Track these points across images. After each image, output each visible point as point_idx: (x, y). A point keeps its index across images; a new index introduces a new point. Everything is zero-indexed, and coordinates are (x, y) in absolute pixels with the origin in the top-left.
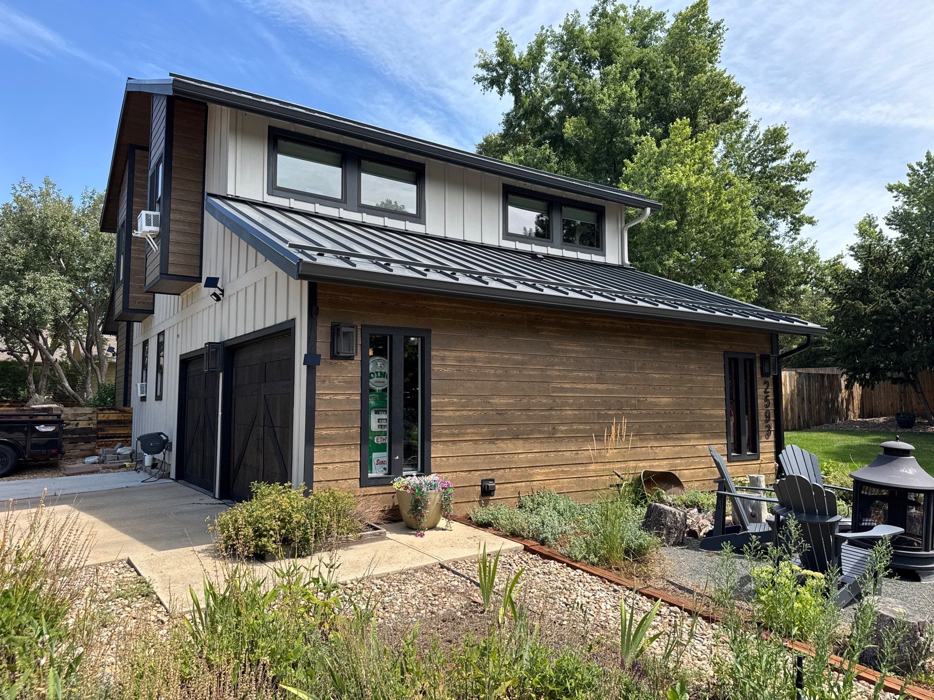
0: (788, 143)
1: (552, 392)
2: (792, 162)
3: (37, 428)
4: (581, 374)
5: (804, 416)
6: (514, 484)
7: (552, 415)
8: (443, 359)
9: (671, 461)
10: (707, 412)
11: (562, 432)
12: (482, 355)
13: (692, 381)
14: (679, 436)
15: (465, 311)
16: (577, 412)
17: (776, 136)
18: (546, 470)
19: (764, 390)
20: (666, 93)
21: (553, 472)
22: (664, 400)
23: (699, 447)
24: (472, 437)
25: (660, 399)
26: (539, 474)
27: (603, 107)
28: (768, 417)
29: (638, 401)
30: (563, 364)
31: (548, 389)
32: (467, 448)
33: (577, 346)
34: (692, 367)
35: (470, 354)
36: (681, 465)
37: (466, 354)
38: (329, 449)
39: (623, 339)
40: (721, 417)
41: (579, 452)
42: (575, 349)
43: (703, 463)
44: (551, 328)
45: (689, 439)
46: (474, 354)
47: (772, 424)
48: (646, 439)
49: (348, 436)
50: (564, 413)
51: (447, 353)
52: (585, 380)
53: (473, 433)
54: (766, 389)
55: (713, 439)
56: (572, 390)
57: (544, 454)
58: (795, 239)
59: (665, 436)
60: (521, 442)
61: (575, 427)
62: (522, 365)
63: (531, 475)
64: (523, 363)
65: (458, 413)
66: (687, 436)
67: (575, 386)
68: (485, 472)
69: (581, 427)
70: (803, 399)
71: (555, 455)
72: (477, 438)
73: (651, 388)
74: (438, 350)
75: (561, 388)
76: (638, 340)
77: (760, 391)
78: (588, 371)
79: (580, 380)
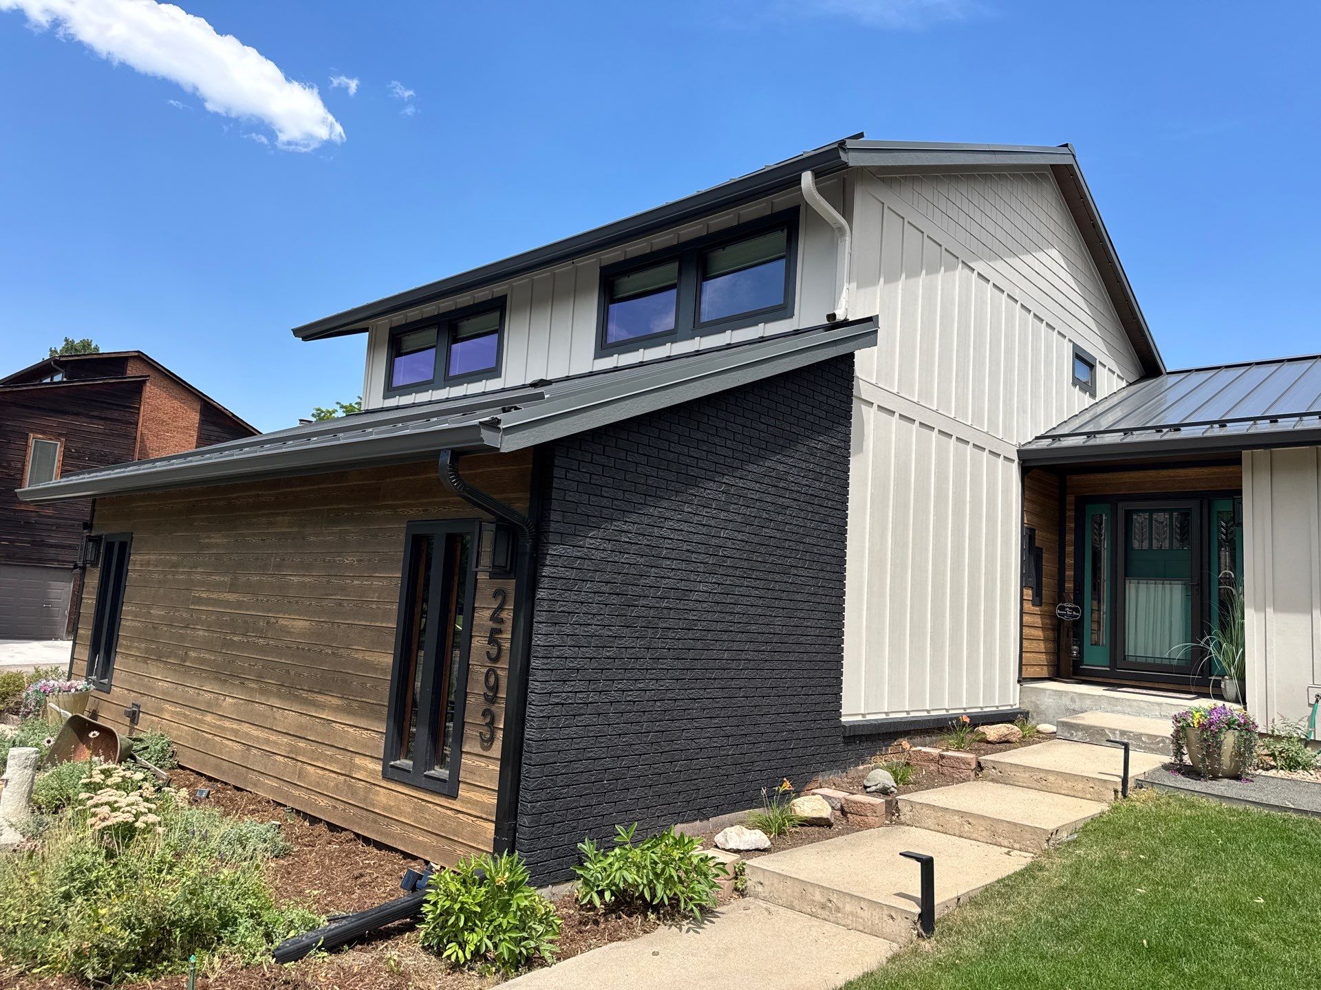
1: (192, 604)
4: (217, 578)
6: (152, 717)
7: (187, 635)
8: (135, 564)
9: (293, 741)
10: (359, 656)
11: (191, 660)
12: (154, 557)
13: (344, 589)
14: (311, 696)
16: (206, 634)
18: (174, 708)
19: (494, 614)
21: (179, 713)
22: (300, 624)
23: (337, 726)
25: (295, 623)
26: (167, 711)
29: (268, 623)
31: (189, 600)
32: (131, 664)
33: (220, 538)
34: (348, 560)
35: (149, 557)
37: (146, 558)
39: (264, 520)
40: (383, 671)
42: (218, 541)
43: (337, 761)
44: (202, 517)
45: (322, 707)
46: (151, 557)
47: (500, 709)
50: (196, 634)
52: (218, 586)
55: (362, 716)
56: (208, 602)
59: (291, 691)
60: (162, 666)
61: (202, 655)
62: (176, 568)
63: (162, 710)
65: (133, 624)
66: (320, 698)
67: (211, 595)
68: (137, 695)
69: (207, 656)
73: (286, 601)
74: (134, 554)
75: (199, 598)
76: (281, 518)
77: (483, 615)
78: (224, 574)
79: (215, 587)
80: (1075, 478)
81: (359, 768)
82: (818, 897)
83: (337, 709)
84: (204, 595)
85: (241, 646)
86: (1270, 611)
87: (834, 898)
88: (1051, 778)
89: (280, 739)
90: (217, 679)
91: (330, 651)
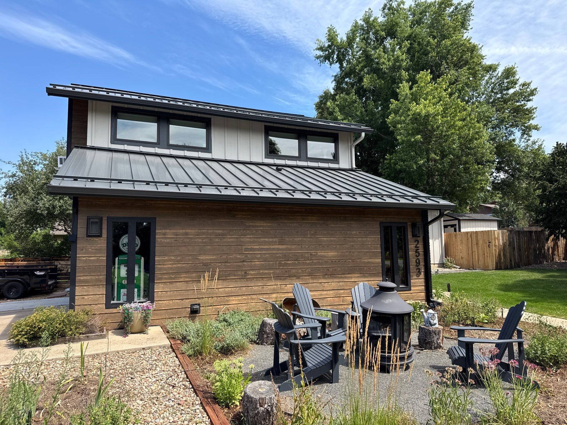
0: (517, 77)
1: (245, 251)
2: (520, 90)
3: (35, 273)
4: (266, 240)
5: (515, 259)
6: (215, 307)
7: (244, 265)
8: (164, 234)
9: (336, 291)
10: (366, 261)
11: (251, 275)
12: (193, 231)
13: (354, 241)
14: (343, 276)
15: (181, 206)
16: (263, 263)
17: (509, 73)
18: (240, 298)
19: (415, 246)
20: (426, 53)
21: (245, 299)
22: (331, 254)
24: (184, 279)
25: (328, 253)
26: (234, 300)
27: (384, 66)
28: (418, 263)
29: (310, 255)
30: (253, 234)
31: (242, 250)
32: (180, 286)
33: (263, 223)
34: (354, 232)
35: (184, 231)
37: (181, 231)
38: (85, 287)
39: (299, 217)
40: (378, 263)
41: (264, 287)
42: (263, 225)
44: (244, 213)
45: (351, 278)
46: (187, 231)
47: (422, 267)
48: (317, 278)
49: (97, 280)
50: (253, 263)
51: (168, 231)
52: (270, 243)
53: (185, 277)
54: (417, 245)
55: (370, 277)
56: (260, 249)
57: (238, 288)
58: (529, 140)
59: (332, 276)
61: (261, 272)
62: (222, 236)
63: (228, 301)
64: (223, 235)
65: (175, 266)
66: (350, 275)
67: (262, 247)
68: (194, 300)
69: (267, 272)
70: (514, 248)
71: (247, 289)
72: (188, 280)
73: (321, 246)
74: (161, 229)
75: (251, 248)
76: (311, 218)
77: (412, 246)
78: (272, 238)
79: (265, 243)
83: (358, 277)
84: (255, 247)
85: (293, 264)
89: (329, 292)
90: (278, 279)
91: (350, 261)
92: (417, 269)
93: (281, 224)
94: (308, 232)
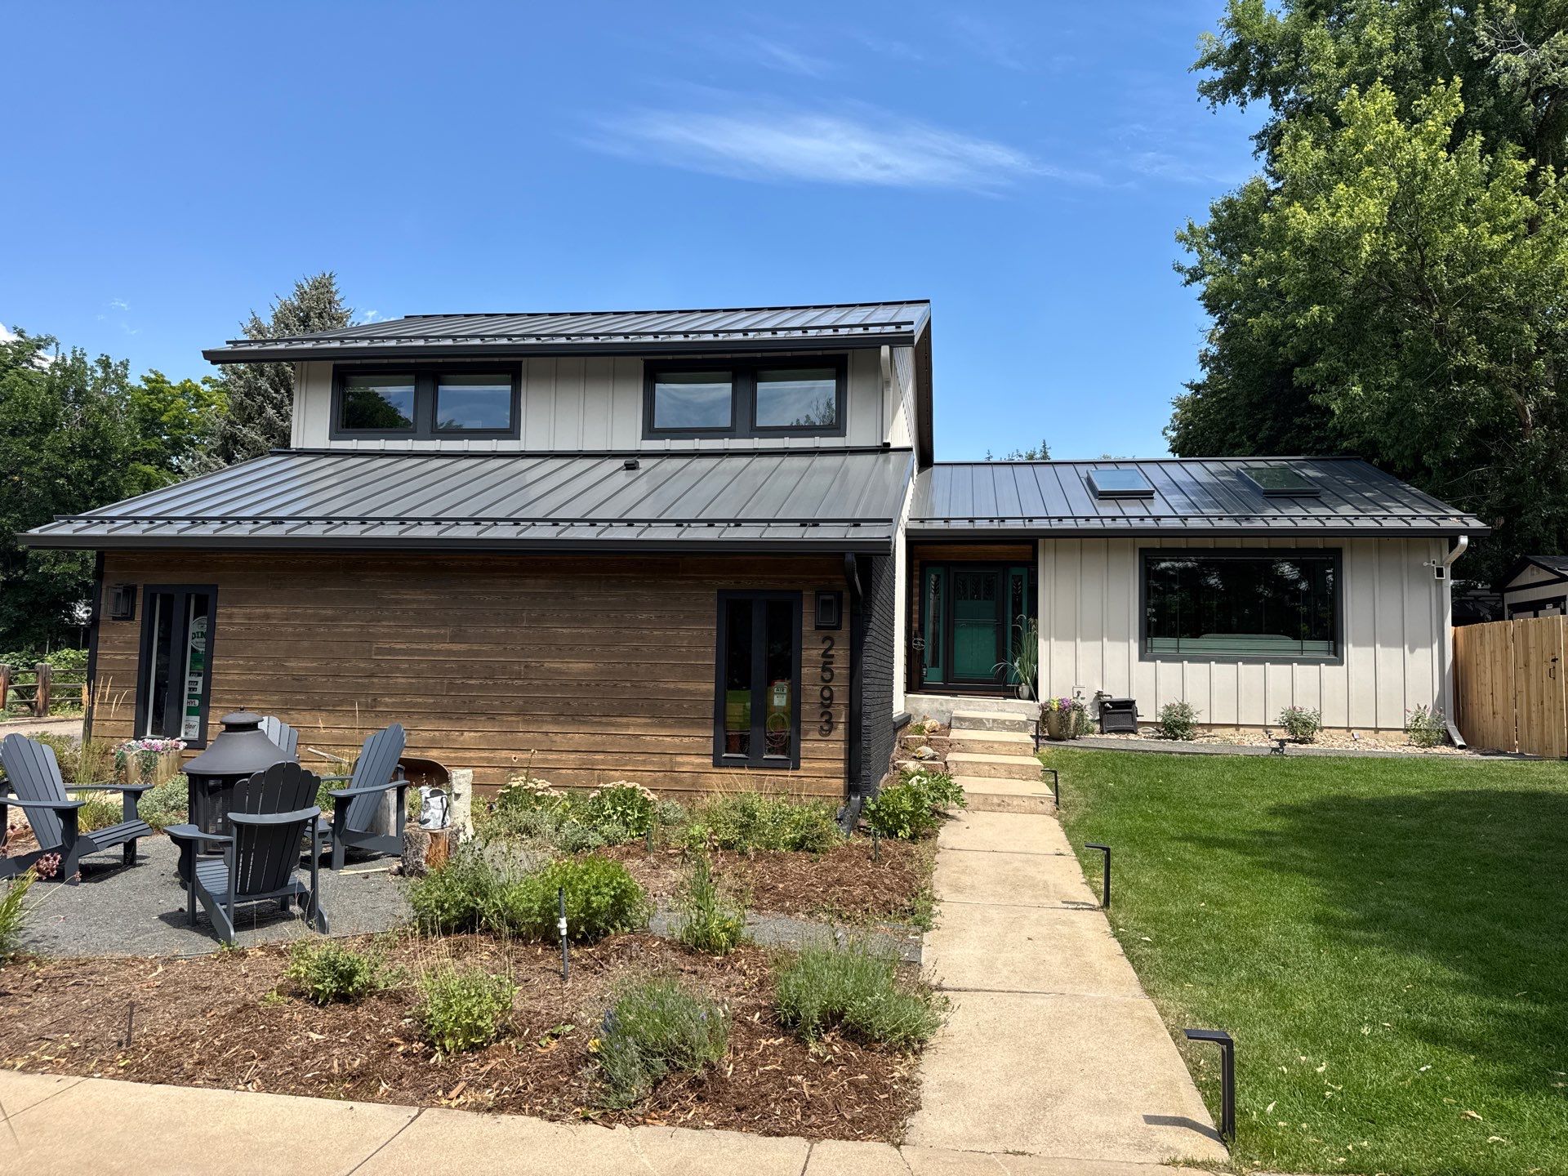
1: (375, 655)
4: (424, 631)
7: (373, 683)
9: (584, 756)
10: (672, 686)
11: (387, 705)
12: (278, 611)
13: (640, 638)
14: (604, 719)
15: (260, 562)
16: (414, 681)
19: (821, 652)
22: (578, 666)
23: (648, 738)
25: (571, 665)
28: (827, 700)
29: (525, 667)
30: (395, 618)
31: (370, 651)
33: (420, 595)
34: (644, 616)
35: (263, 610)
36: (603, 762)
37: (258, 611)
39: (503, 581)
40: (704, 694)
41: (412, 732)
42: (416, 597)
43: (652, 763)
44: (379, 573)
45: (627, 726)
46: (269, 610)
47: (838, 710)
48: (537, 721)
50: (391, 681)
51: (235, 610)
52: (430, 638)
53: (260, 700)
54: (830, 649)
56: (408, 652)
59: (576, 718)
60: (324, 714)
61: (408, 700)
62: (332, 621)
64: (334, 619)
65: (244, 677)
66: (624, 720)
67: (415, 646)
69: (419, 700)
73: (553, 648)
74: (225, 607)
75: (390, 649)
76: (533, 581)
77: (811, 653)
78: (437, 627)
79: (421, 638)
80: (920, 547)
81: (682, 764)
82: (996, 800)
83: (646, 725)
84: (398, 646)
85: (481, 687)
86: (1053, 640)
87: (1006, 799)
88: (996, 746)
89: (564, 756)
90: (444, 718)
91: (629, 685)
92: (822, 715)
93: (460, 597)
94: (524, 615)
